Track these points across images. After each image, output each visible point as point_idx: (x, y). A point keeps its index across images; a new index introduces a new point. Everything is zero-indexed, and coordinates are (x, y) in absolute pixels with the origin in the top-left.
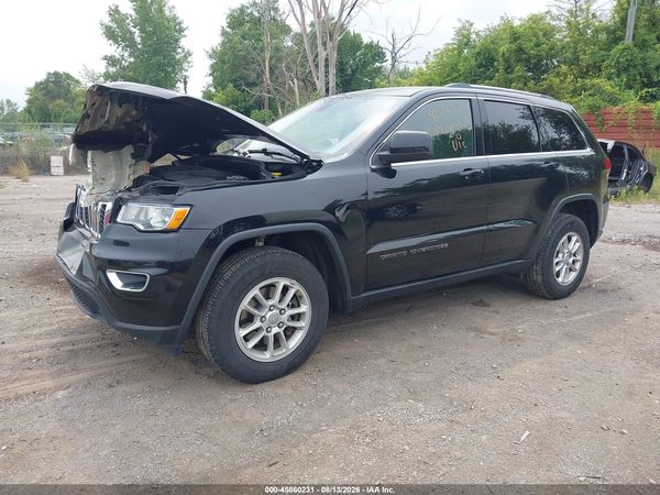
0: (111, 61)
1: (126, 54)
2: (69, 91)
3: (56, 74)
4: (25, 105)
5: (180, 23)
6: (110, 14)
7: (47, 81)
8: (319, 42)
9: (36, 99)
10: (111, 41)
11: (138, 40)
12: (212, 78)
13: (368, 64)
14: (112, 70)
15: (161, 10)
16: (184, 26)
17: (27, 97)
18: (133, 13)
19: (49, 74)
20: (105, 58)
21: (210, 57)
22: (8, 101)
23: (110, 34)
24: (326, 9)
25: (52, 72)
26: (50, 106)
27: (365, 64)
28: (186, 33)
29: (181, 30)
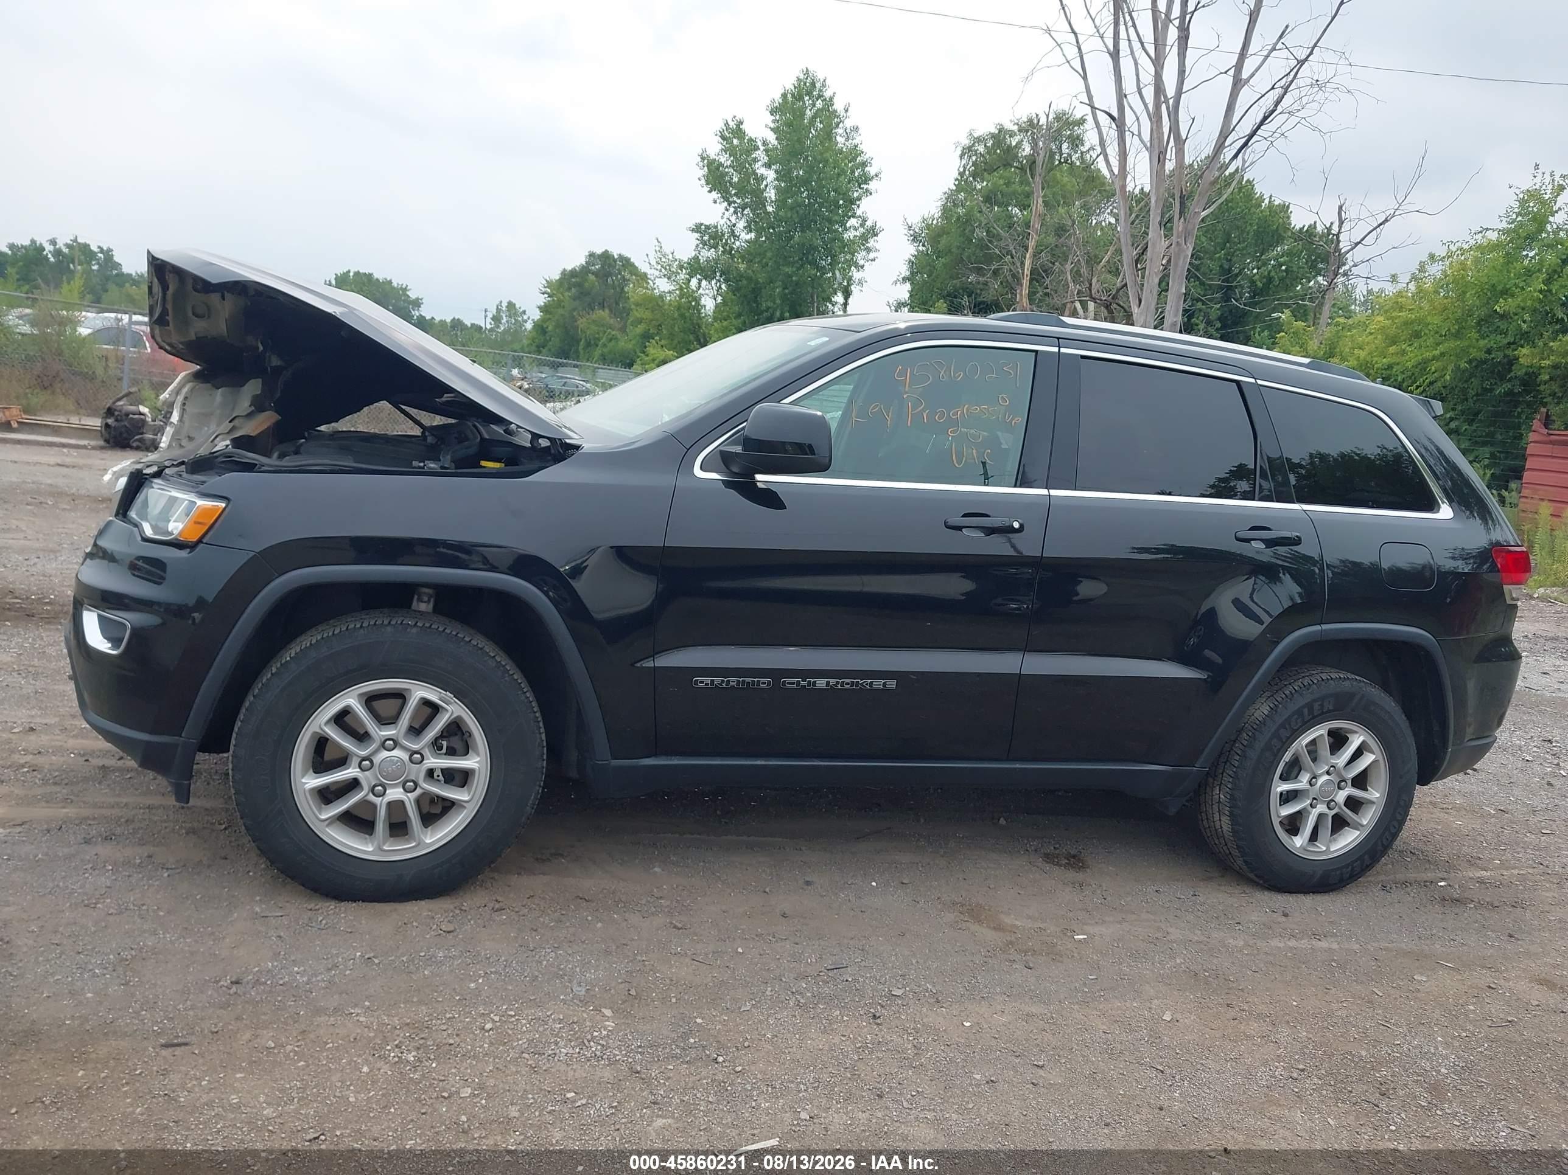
0: (709, 235)
1: (741, 224)
2: (621, 294)
3: (606, 256)
4: (537, 315)
5: (864, 164)
6: (723, 138)
7: (584, 270)
8: (1155, 218)
9: (559, 304)
10: (715, 195)
11: (771, 194)
12: (908, 286)
13: (1297, 279)
14: (708, 254)
15: (828, 135)
16: (872, 170)
17: (542, 300)
18: (772, 138)
19: (592, 255)
20: (697, 228)
21: (915, 238)
22: (511, 305)
23: (716, 178)
24: (1180, 143)
25: (599, 251)
26: (582, 323)
27: (1290, 278)
28: (872, 185)
29: (866, 179)
